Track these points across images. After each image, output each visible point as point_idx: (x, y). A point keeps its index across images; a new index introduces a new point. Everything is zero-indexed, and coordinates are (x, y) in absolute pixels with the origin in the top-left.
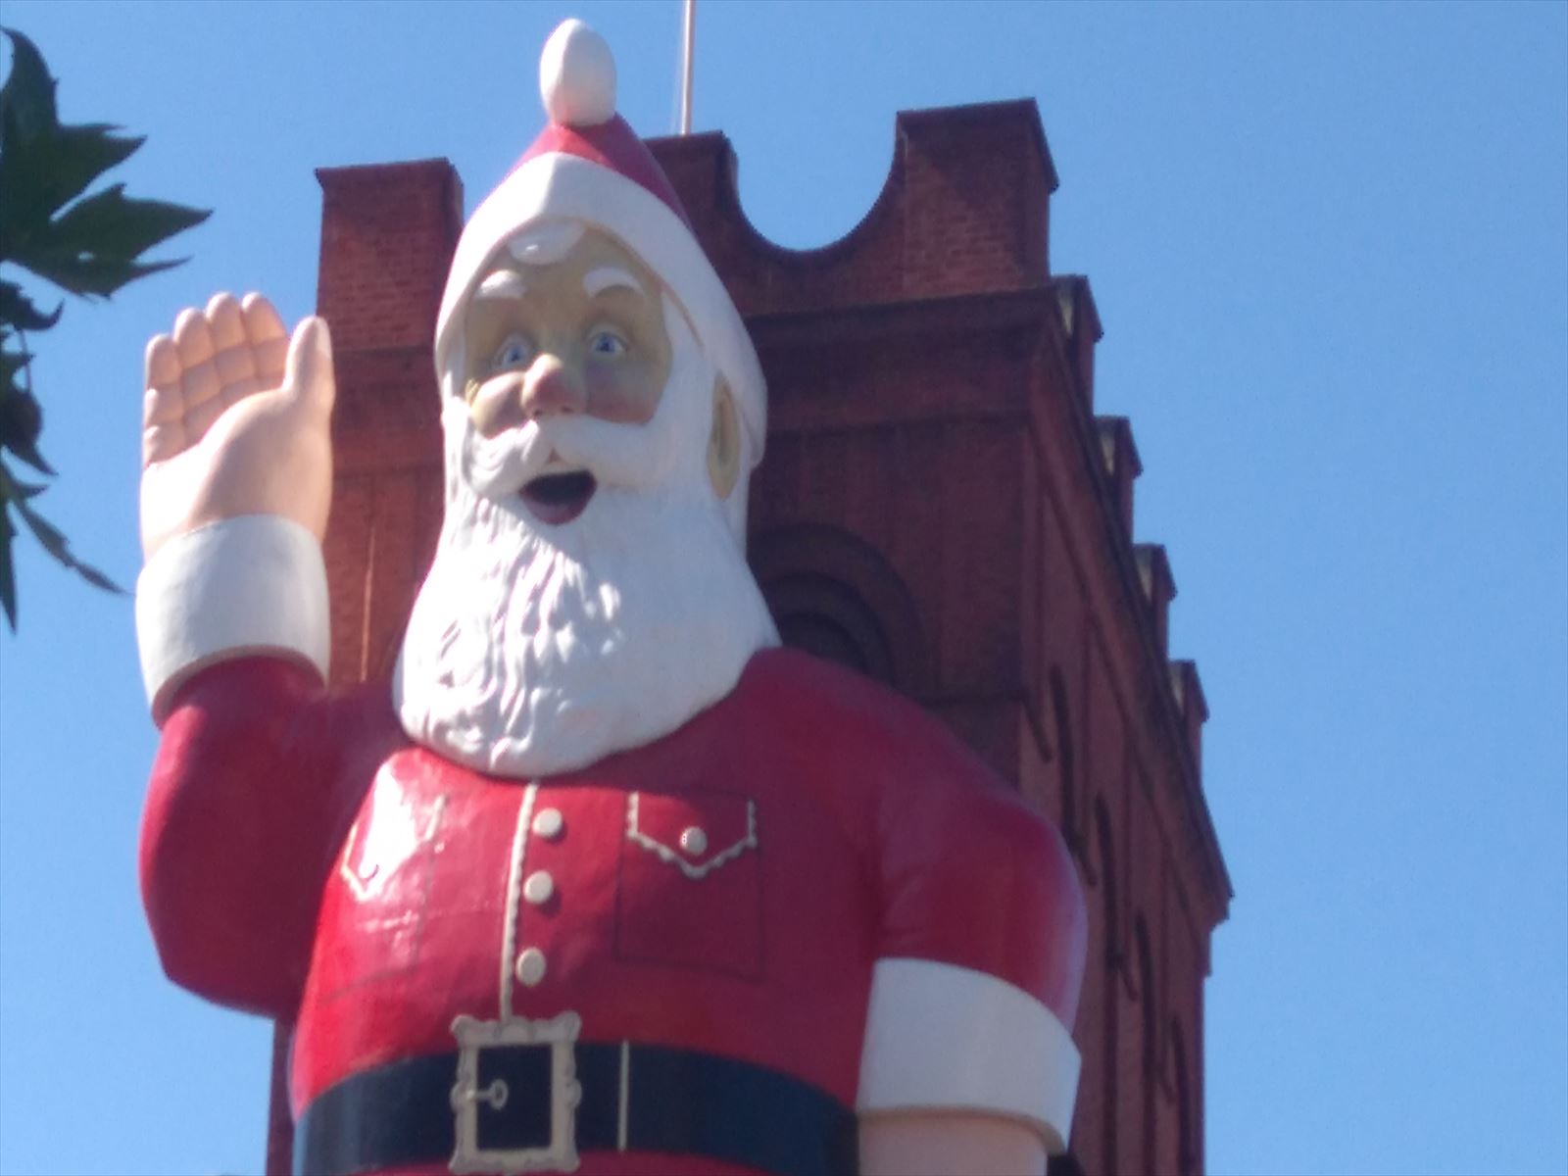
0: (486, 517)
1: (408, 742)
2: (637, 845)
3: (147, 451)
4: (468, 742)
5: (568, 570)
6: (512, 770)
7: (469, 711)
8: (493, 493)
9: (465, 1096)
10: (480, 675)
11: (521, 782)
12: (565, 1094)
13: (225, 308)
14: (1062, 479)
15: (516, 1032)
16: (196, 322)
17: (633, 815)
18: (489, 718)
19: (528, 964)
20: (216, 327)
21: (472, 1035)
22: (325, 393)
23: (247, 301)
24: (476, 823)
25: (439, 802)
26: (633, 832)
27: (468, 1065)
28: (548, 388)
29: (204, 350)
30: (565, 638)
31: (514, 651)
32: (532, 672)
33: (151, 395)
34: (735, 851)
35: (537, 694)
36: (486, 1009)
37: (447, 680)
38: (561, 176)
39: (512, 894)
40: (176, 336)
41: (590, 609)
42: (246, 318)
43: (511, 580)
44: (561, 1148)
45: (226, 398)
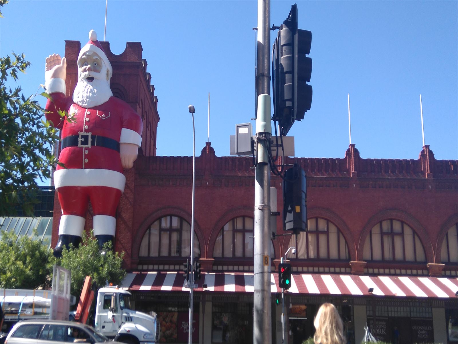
0: (83, 81)
1: (74, 103)
2: (98, 115)
3: (46, 70)
4: (80, 104)
5: (91, 87)
6: (85, 107)
7: (81, 101)
8: (83, 78)
9: (80, 140)
10: (82, 97)
11: (86, 108)
12: (90, 140)
13: (55, 55)
14: (143, 81)
15: (85, 134)
16: (51, 56)
17: (97, 113)
18: (83, 102)
19: (86, 127)
20: (53, 57)
21: (80, 134)
22: (65, 66)
23: (57, 55)
24: (81, 112)
25: (77, 110)
26: (97, 114)
27: (80, 137)
28: (89, 68)
29: (52, 60)
30: (91, 94)
31: (85, 96)
32: (87, 98)
33: (46, 64)
34: (108, 117)
35: (88, 100)
36: (82, 131)
37: (78, 97)
38: (91, 46)
39: (85, 120)
40: (49, 58)
41: (93, 91)
42: (57, 57)
43: (85, 88)
44: (89, 146)
45: (55, 65)
